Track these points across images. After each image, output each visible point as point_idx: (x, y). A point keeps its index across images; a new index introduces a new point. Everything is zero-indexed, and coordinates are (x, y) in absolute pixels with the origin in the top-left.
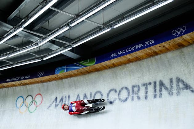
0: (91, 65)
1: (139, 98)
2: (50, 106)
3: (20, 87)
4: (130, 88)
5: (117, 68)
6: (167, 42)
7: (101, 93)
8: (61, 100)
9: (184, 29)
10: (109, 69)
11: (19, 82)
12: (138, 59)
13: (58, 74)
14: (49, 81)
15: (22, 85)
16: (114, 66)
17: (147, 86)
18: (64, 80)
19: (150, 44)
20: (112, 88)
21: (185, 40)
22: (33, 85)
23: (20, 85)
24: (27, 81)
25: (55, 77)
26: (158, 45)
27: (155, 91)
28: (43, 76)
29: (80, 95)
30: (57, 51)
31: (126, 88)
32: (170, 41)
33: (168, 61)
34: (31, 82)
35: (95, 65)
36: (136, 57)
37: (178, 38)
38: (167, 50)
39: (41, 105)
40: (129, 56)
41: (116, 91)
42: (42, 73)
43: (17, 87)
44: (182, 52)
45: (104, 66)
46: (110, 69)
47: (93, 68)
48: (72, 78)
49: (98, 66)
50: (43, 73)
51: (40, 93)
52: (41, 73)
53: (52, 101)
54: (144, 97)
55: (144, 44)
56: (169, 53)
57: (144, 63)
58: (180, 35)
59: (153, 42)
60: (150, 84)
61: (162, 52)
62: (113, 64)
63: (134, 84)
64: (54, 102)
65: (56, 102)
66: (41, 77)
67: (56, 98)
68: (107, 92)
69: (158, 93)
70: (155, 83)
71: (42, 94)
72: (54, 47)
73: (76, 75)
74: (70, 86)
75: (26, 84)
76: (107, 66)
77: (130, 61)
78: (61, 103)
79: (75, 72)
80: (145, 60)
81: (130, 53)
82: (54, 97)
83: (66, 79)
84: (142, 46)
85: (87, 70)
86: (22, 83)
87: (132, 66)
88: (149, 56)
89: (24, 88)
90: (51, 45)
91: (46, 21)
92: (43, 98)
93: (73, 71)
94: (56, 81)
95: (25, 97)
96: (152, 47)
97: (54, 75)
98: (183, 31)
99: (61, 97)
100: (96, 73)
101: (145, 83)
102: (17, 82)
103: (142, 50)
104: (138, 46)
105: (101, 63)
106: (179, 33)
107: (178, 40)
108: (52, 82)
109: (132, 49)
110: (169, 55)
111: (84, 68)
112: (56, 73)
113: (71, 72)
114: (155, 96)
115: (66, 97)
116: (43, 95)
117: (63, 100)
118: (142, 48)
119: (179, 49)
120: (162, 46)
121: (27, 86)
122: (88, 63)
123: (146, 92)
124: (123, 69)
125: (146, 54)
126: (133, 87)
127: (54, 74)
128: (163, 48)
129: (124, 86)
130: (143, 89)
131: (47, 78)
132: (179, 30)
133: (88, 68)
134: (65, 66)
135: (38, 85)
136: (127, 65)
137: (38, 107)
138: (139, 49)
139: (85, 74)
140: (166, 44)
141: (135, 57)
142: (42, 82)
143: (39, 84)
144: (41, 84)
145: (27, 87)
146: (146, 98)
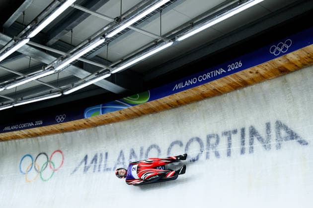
0: (142, 103)
1: (217, 154)
2: (75, 170)
3: (27, 140)
4: (204, 139)
5: (184, 107)
6: (262, 65)
7: (158, 147)
8: (93, 160)
9: (288, 43)
10: (170, 109)
11: (25, 132)
12: (217, 93)
13: (90, 118)
14: (75, 129)
15: (30, 137)
16: (179, 104)
17: (230, 135)
18: (98, 128)
19: (236, 68)
20: (174, 139)
21: (290, 63)
22: (48, 137)
23: (27, 136)
24: (37, 130)
25: (85, 124)
26: (249, 70)
27: (243, 143)
28: (65, 121)
29: (124, 151)
30: (86, 80)
31: (198, 139)
32: (266, 63)
33: (264, 95)
34: (44, 131)
35: (148, 102)
36: (215, 90)
37: (280, 58)
38: (263, 78)
39: (61, 168)
40: (202, 89)
41: (181, 145)
42: (62, 117)
43: (21, 140)
44: (285, 81)
45: (163, 104)
46: (173, 110)
47: (146, 108)
48: (111, 125)
49: (153, 104)
50: (64, 117)
51: (60, 149)
52: (60, 117)
53: (79, 161)
54: (226, 152)
55: (226, 69)
56: (264, 82)
57: (226, 98)
58: (282, 54)
59: (240, 64)
60: (235, 132)
61: (254, 81)
62: (177, 101)
63: (210, 132)
64: (82, 162)
65: (86, 164)
66: (61, 122)
67: (86, 157)
68: (168, 145)
69: (247, 146)
70: (243, 130)
71: (62, 151)
72: (83, 74)
73: (118, 120)
74: (108, 137)
75: (36, 135)
76: (167, 104)
77: (204, 97)
78: (93, 164)
79: (116, 114)
80: (228, 94)
81: (203, 82)
82: (81, 156)
83: (102, 127)
84: (224, 71)
85: (135, 111)
86: (31, 132)
87: (207, 104)
88: (235, 87)
89: (33, 141)
90: (76, 71)
91: (68, 30)
92: (65, 157)
93: (114, 113)
94: (86, 130)
95: (34, 157)
96: (238, 73)
97: (82, 120)
98: (288, 47)
99: (93, 156)
100: (151, 115)
101: (227, 131)
102: (22, 131)
103: (222, 79)
104: (217, 71)
105: (158, 100)
106: (281, 50)
107: (279, 61)
108: (80, 131)
109: (208, 76)
110: (266, 85)
111: (131, 107)
112: (85, 116)
113: (110, 115)
114: (243, 152)
115: (101, 155)
116: (64, 152)
117: (96, 160)
118: (223, 75)
119: (281, 76)
120: (254, 72)
121: (39, 138)
122: (137, 100)
123: (230, 145)
124: (193, 109)
125: (229, 85)
126: (209, 137)
127: (83, 117)
128: (257, 75)
129: (194, 136)
130: (224, 140)
131: (71, 124)
132: (280, 46)
133: (137, 107)
134: (101, 105)
135: (56, 135)
136: (200, 103)
137: (56, 172)
138: (219, 77)
139: (133, 118)
140: (261, 69)
141: (212, 89)
142: (63, 131)
143: (58, 135)
144: (61, 134)
145: (38, 140)
146: (229, 154)
